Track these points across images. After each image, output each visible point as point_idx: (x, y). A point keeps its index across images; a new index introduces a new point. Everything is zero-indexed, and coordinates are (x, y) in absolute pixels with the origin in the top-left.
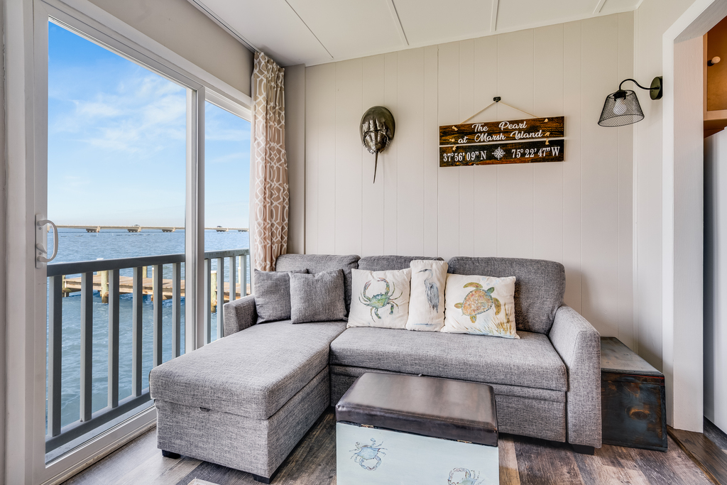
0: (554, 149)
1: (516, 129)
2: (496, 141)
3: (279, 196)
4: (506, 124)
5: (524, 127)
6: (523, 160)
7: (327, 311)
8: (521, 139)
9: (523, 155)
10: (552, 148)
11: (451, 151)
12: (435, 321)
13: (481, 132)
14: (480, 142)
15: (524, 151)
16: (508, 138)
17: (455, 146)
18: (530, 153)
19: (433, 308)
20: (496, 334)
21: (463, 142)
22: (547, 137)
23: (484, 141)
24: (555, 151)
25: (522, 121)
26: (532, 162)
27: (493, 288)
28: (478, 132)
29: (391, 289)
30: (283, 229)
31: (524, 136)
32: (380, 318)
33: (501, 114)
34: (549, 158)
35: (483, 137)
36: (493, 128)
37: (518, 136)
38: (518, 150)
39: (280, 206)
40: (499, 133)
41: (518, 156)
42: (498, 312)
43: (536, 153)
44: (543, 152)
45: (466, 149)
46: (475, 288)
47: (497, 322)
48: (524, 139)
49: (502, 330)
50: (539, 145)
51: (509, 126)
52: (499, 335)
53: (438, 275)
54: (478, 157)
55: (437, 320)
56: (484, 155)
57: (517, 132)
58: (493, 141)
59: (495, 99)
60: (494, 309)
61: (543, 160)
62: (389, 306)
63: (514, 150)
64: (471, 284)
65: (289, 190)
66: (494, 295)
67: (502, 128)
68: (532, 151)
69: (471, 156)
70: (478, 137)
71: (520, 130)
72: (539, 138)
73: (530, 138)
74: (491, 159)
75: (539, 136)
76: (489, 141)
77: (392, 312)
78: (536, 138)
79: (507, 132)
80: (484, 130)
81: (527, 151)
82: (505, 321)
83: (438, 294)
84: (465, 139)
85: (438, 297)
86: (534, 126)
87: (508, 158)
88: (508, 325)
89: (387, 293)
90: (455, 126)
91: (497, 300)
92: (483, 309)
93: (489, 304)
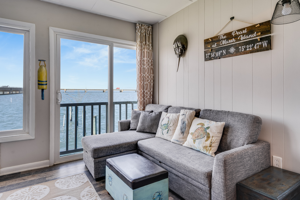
0: (264, 43)
1: (241, 34)
2: (231, 43)
3: (148, 79)
4: (236, 32)
5: (245, 32)
6: (246, 52)
7: (149, 129)
8: (244, 40)
9: (245, 49)
10: (263, 42)
11: (209, 52)
12: (181, 140)
13: (223, 40)
14: (223, 45)
15: (246, 47)
16: (237, 40)
17: (210, 49)
18: (249, 47)
19: (182, 133)
20: (202, 151)
21: (214, 46)
22: (259, 36)
23: (225, 45)
24: (265, 44)
25: (244, 29)
26: (251, 53)
27: (209, 127)
28: (221, 40)
29: (170, 122)
30: (150, 93)
31: (246, 38)
32: (163, 134)
33: (233, 27)
34: (261, 49)
35: (224, 42)
36: (229, 36)
37: (242, 38)
38: (243, 47)
39: (149, 84)
40: (232, 38)
41: (243, 50)
42: (206, 140)
43: (253, 47)
44: (257, 46)
45: (217, 50)
46: (201, 126)
47: (204, 145)
48: (246, 39)
49: (205, 150)
50: (254, 42)
51: (237, 33)
52: (204, 152)
53: (188, 117)
54: (222, 53)
55: (182, 140)
56: (224, 52)
57: (242, 36)
58: (229, 43)
59: (231, 18)
60: (206, 138)
61: (257, 51)
62: (167, 130)
63: (240, 47)
64: (200, 124)
65: (154, 77)
66: (208, 131)
67: (234, 34)
68: (251, 46)
69: (218, 54)
70: (222, 42)
71: (243, 34)
72: (255, 37)
73: (249, 38)
74: (229, 54)
75: (255, 36)
76: (227, 44)
77: (168, 132)
78: (252, 38)
79: (236, 37)
80: (224, 38)
81: (248, 46)
82: (209, 145)
83: (185, 127)
84: (215, 44)
85: (185, 128)
86: (251, 30)
87: (238, 53)
88: (210, 148)
89: (168, 124)
90: (211, 39)
91: (209, 134)
92: (200, 137)
93: (204, 135)
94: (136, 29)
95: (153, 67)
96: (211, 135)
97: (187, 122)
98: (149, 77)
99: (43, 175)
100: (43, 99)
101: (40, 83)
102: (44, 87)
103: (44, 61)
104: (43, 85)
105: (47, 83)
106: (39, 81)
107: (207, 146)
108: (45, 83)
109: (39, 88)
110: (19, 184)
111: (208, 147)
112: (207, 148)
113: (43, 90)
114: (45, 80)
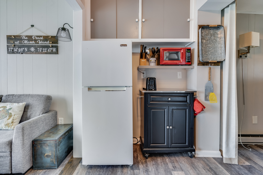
0: (54, 49)
1: (39, 40)
2: (31, 44)
4: (35, 37)
5: (42, 39)
6: (42, 53)
8: (41, 44)
9: (42, 51)
10: (53, 48)
11: (12, 47)
13: (25, 40)
14: (24, 44)
15: (43, 49)
16: (36, 43)
17: (13, 45)
18: (45, 50)
20: (4, 128)
21: (17, 43)
22: (51, 44)
23: (26, 44)
24: (54, 50)
25: (41, 36)
26: (46, 54)
27: (11, 108)
28: (23, 39)
31: (42, 43)
33: (34, 32)
34: (52, 53)
35: (26, 42)
36: (30, 38)
37: (40, 43)
38: (40, 49)
40: (32, 41)
41: (40, 51)
42: (9, 119)
43: (47, 50)
44: (50, 50)
45: (20, 47)
46: (3, 109)
47: (6, 123)
48: (42, 44)
49: (7, 127)
50: (48, 47)
51: (36, 38)
52: (6, 129)
54: (24, 50)
56: (26, 49)
57: (40, 41)
58: (30, 44)
59: (31, 26)
60: (8, 117)
61: (50, 53)
63: (39, 48)
64: (2, 107)
66: (10, 111)
67: (34, 38)
68: (46, 49)
69: (21, 50)
70: (24, 42)
71: (41, 40)
72: (48, 44)
73: (44, 44)
74: (29, 52)
75: (48, 43)
76: (28, 44)
78: (47, 44)
79: (35, 40)
80: (26, 38)
81: (44, 49)
82: (11, 122)
84: (18, 42)
86: (46, 38)
87: (37, 52)
88: (12, 124)
90: (14, 36)
91: (11, 113)
92: (2, 118)
93: (6, 116)
96: (13, 114)
107: (9, 123)
111: (10, 124)
112: (9, 125)
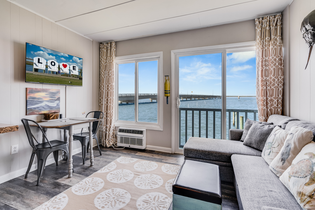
3: (274, 83)
12: (278, 169)
19: (282, 160)
29: (275, 141)
30: (278, 100)
32: (264, 155)
39: (275, 89)
42: (308, 184)
46: (308, 158)
47: (301, 190)
49: (300, 197)
53: (296, 138)
55: (280, 170)
60: (307, 180)
62: (270, 150)
64: (309, 154)
65: (284, 80)
77: (269, 154)
82: (307, 193)
83: (289, 152)
85: (289, 155)
88: (309, 199)
89: (272, 143)
92: (300, 175)
93: (307, 174)
94: (255, 25)
95: (283, 66)
97: (292, 146)
98: (275, 80)
99: (163, 157)
100: (167, 103)
101: (166, 92)
102: (168, 95)
103: (168, 76)
104: (167, 93)
105: (170, 91)
106: (165, 91)
107: (304, 193)
108: (169, 92)
109: (165, 96)
110: (148, 157)
111: (306, 197)
112: (303, 197)
113: (167, 97)
114: (168, 90)
